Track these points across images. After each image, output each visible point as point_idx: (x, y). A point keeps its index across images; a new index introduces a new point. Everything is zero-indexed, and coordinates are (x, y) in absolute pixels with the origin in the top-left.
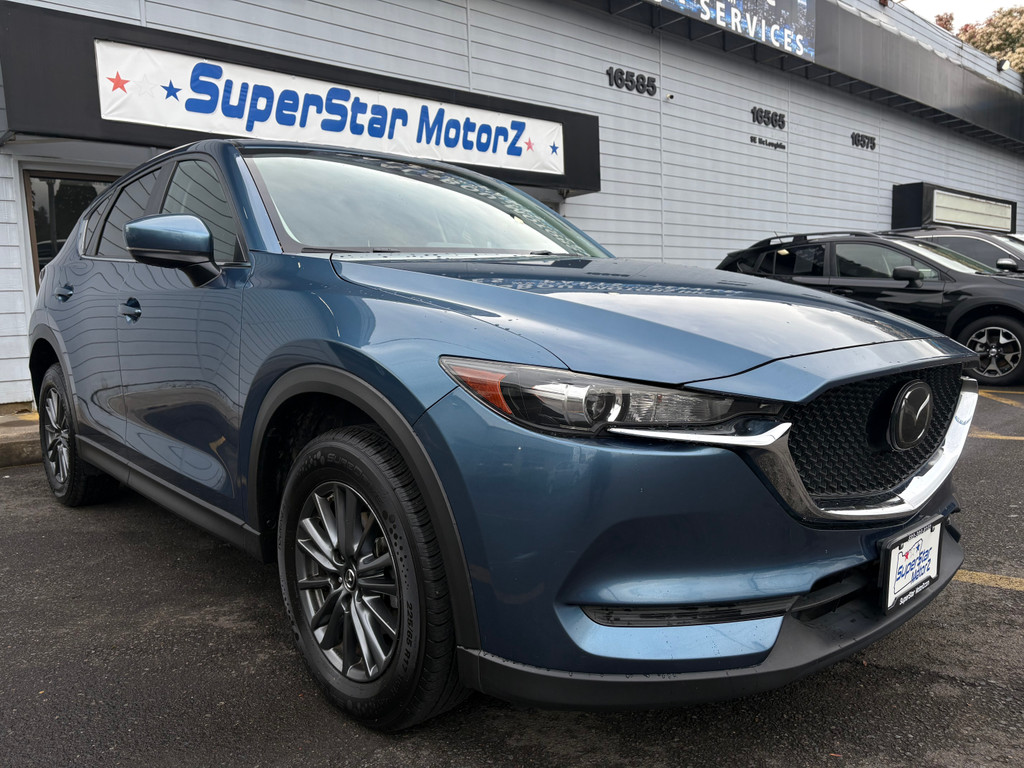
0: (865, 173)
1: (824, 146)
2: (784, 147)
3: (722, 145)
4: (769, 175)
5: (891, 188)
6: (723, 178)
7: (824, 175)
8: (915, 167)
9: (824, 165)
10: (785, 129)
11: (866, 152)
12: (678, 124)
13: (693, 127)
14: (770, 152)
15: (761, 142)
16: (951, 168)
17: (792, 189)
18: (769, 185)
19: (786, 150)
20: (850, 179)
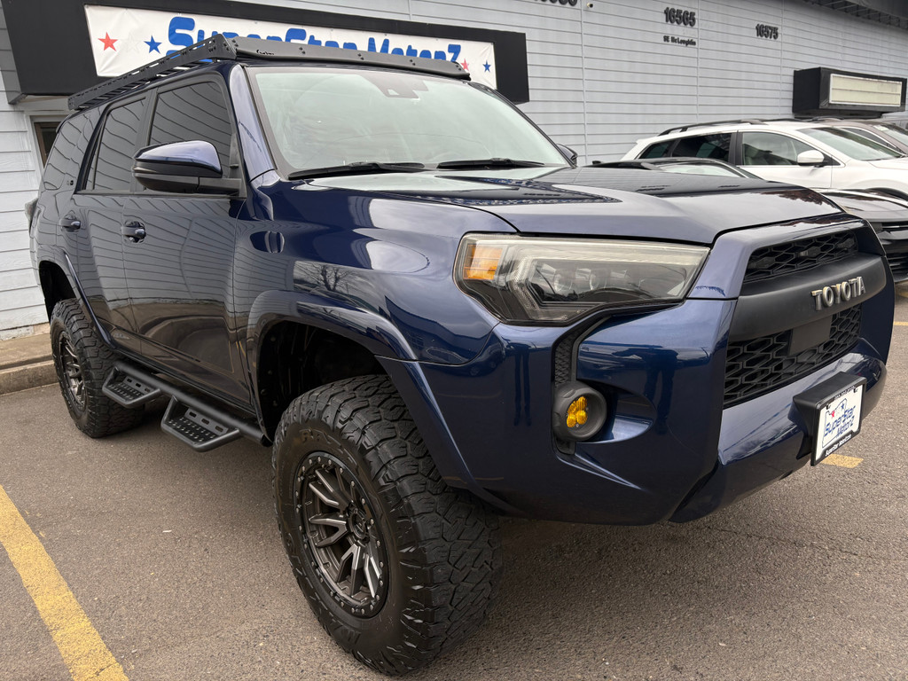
0: (769, 61)
1: (731, 39)
2: (694, 43)
3: (638, 46)
4: (680, 71)
5: (792, 73)
6: (638, 78)
7: (731, 66)
8: (814, 52)
9: (731, 57)
10: (696, 26)
11: (769, 42)
12: (597, 30)
13: (611, 32)
14: (681, 49)
15: (674, 40)
16: (847, 51)
17: (702, 81)
18: (680, 81)
19: (696, 46)
20: (756, 68)
